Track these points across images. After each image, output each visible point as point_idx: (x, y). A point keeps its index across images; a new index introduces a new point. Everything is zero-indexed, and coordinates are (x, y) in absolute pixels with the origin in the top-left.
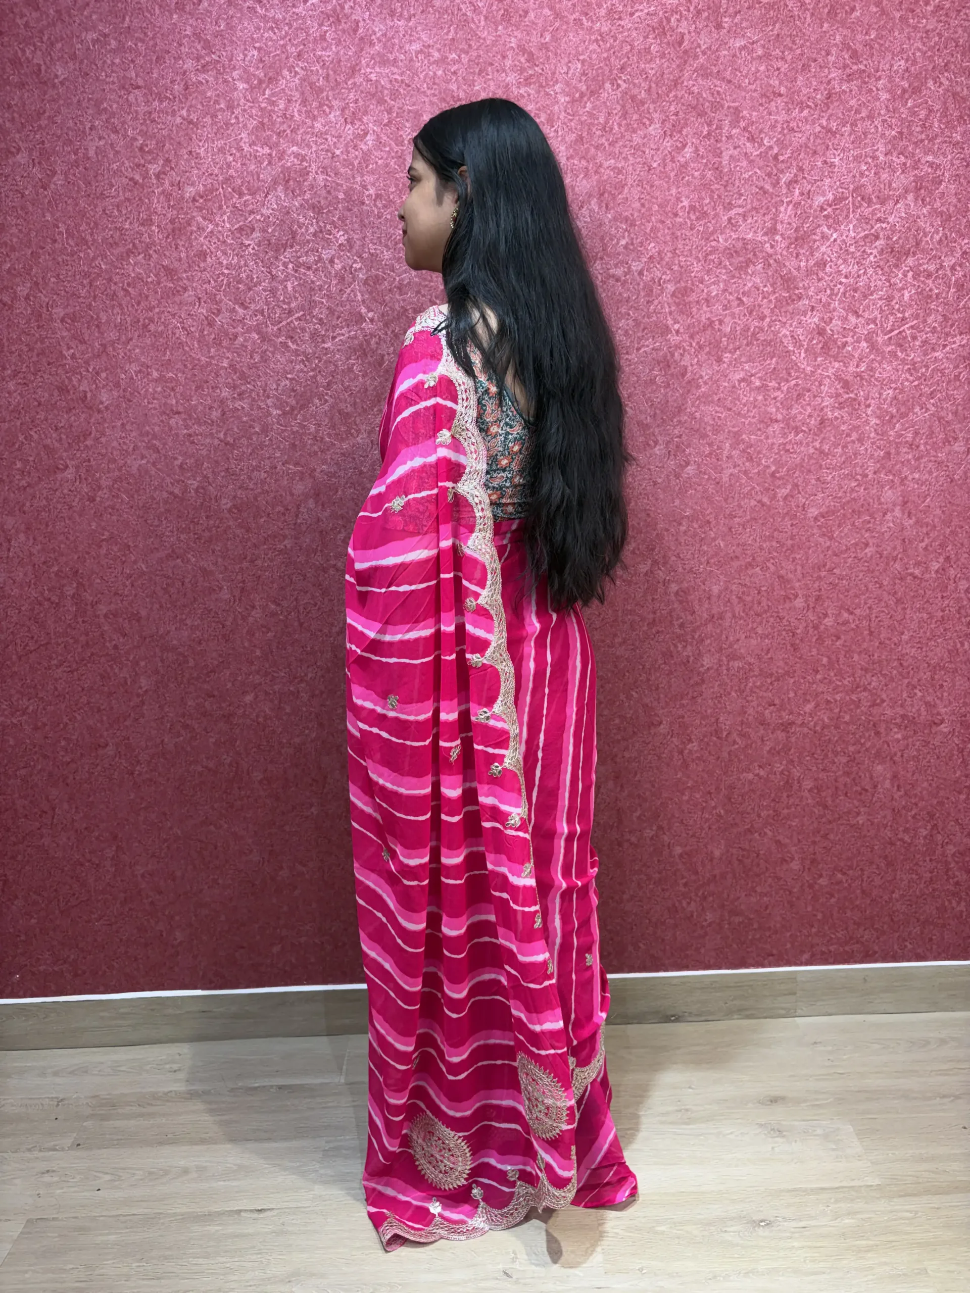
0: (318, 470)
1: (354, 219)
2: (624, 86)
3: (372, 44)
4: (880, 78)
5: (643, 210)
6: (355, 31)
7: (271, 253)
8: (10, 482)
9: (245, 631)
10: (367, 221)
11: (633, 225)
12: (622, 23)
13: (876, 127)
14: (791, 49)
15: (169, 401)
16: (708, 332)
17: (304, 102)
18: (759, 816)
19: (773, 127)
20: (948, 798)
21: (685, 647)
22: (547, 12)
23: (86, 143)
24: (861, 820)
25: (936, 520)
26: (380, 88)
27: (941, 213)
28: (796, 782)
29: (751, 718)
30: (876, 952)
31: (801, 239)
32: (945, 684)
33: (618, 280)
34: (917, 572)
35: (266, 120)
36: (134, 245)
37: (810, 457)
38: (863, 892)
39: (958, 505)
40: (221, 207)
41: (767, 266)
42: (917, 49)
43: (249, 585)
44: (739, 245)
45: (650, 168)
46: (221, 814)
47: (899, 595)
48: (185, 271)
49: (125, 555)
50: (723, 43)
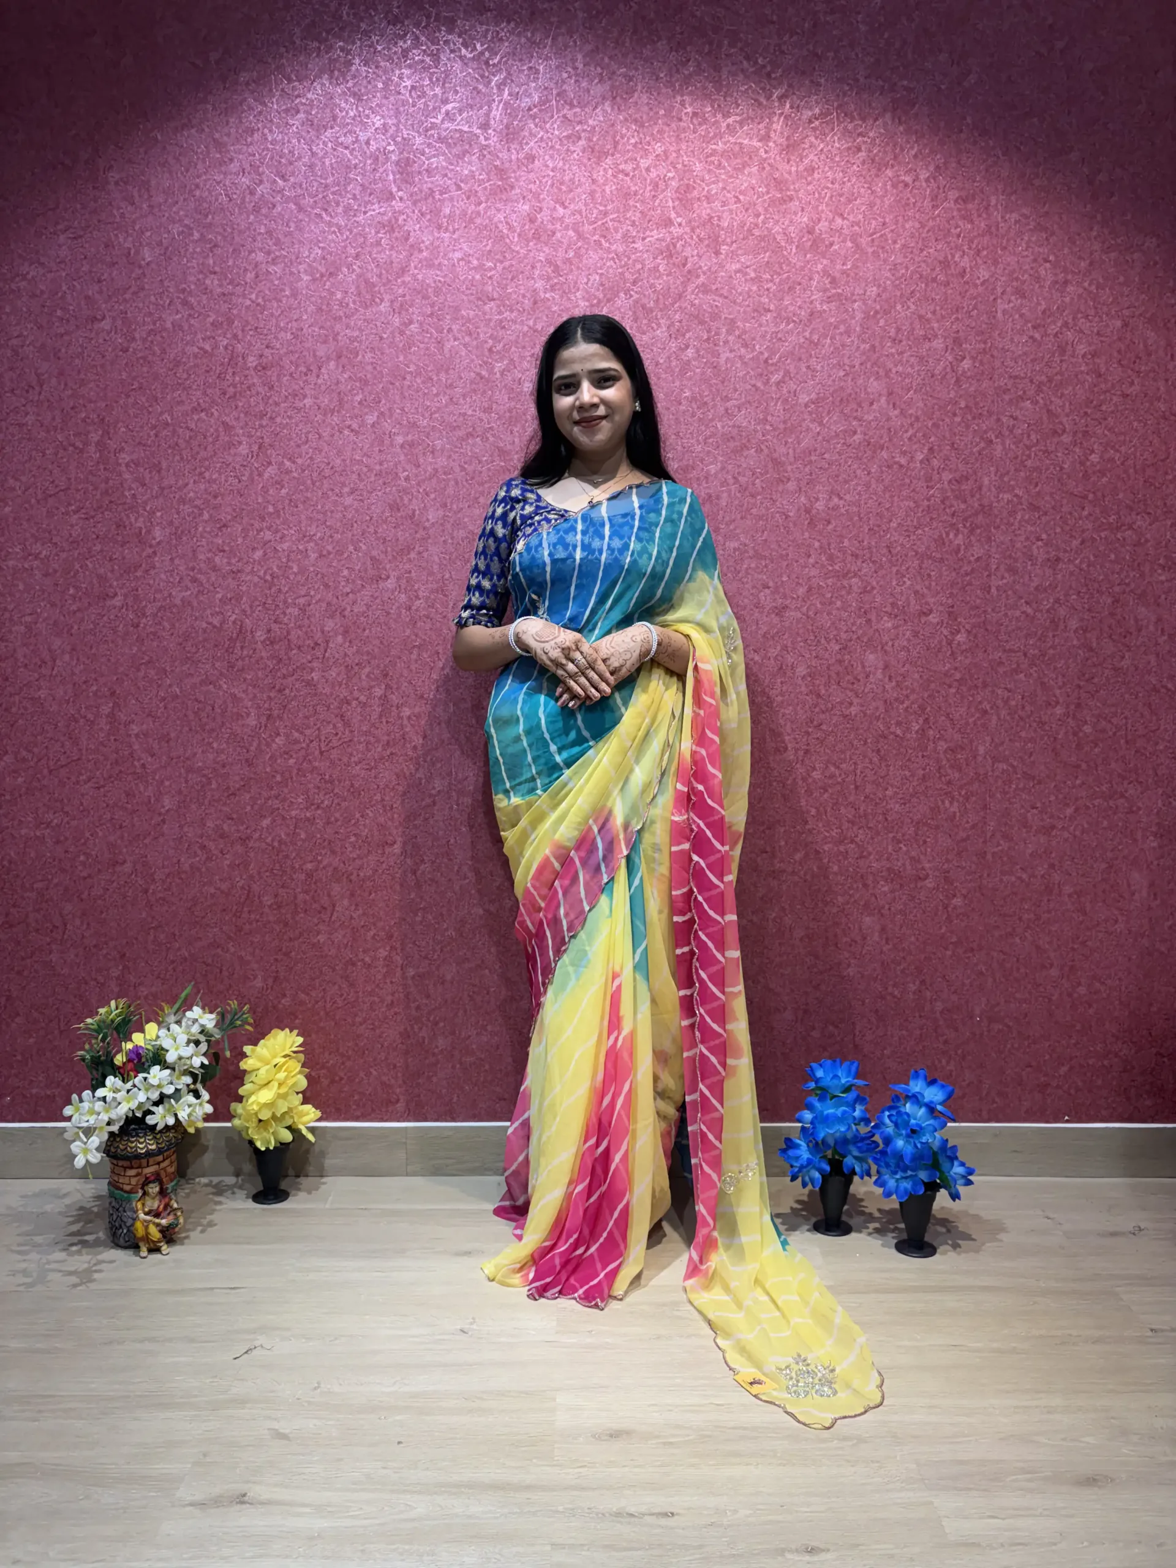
0: (349, 609)
2: (636, 296)
3: (421, 251)
4: (855, 301)
6: (407, 239)
7: (319, 416)
8: (63, 606)
9: (268, 757)
10: (407, 394)
12: (635, 246)
13: (853, 341)
14: (779, 274)
15: (215, 540)
17: (359, 294)
19: (763, 336)
22: (571, 233)
23: (163, 316)
25: (915, 684)
26: (425, 285)
27: (911, 415)
32: (928, 840)
34: (899, 732)
35: (324, 307)
36: (199, 404)
37: (798, 621)
39: (935, 671)
40: (279, 375)
41: (759, 451)
42: (887, 278)
43: (276, 713)
44: (735, 431)
45: (657, 364)
46: (230, 938)
47: (882, 753)
48: (242, 428)
49: (161, 679)
50: (721, 266)
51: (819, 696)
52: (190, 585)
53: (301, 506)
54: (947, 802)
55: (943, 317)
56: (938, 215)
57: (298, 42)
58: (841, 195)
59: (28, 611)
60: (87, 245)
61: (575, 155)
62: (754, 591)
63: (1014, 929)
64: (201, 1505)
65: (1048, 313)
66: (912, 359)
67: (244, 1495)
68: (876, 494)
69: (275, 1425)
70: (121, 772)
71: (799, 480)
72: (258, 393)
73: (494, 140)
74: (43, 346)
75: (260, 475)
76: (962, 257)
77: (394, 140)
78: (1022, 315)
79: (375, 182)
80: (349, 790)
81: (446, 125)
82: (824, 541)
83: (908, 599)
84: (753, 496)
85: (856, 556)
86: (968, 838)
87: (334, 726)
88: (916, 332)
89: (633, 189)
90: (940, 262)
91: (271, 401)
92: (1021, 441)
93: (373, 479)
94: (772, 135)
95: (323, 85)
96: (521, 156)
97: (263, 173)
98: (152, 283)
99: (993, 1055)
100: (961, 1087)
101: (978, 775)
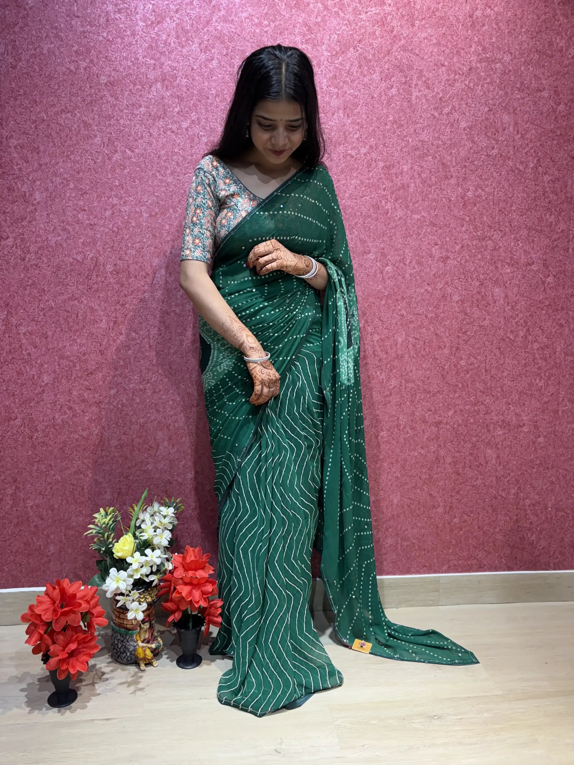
1: (202, 107)
2: (360, 51)
3: (220, 10)
4: (497, 63)
5: (368, 120)
7: (150, 121)
9: (114, 348)
10: (210, 109)
11: (362, 127)
12: (361, 17)
13: (495, 89)
14: (451, 42)
15: (78, 203)
16: (402, 191)
17: (178, 37)
18: (420, 478)
19: (440, 82)
20: (526, 471)
21: (381, 373)
22: (320, 5)
23: (41, 45)
24: (479, 482)
25: (522, 308)
26: (222, 34)
27: (527, 139)
28: (442, 458)
29: (417, 418)
30: (485, 565)
32: (526, 403)
33: (352, 157)
34: (511, 337)
35: (154, 45)
36: (66, 107)
37: (455, 267)
38: (479, 527)
39: (534, 300)
40: (122, 90)
41: (434, 158)
42: (516, 49)
43: (120, 320)
44: (420, 145)
45: (373, 97)
46: (88, 467)
47: (502, 350)
48: (97, 126)
49: (41, 296)
50: (415, 34)
51: (466, 314)
52: (61, 232)
53: (137, 182)
54: (537, 379)
55: (549, 77)
56: (548, 12)
66: (530, 103)
68: (503, 188)
71: (458, 178)
72: (107, 102)
75: (109, 159)
80: (169, 371)
82: (472, 217)
83: (520, 254)
84: (430, 186)
85: (491, 227)
86: (549, 402)
87: (159, 329)
88: (533, 85)
90: (548, 42)
91: (116, 108)
93: (186, 165)
98: (33, 21)
99: (558, 530)
100: (538, 550)
101: (557, 363)
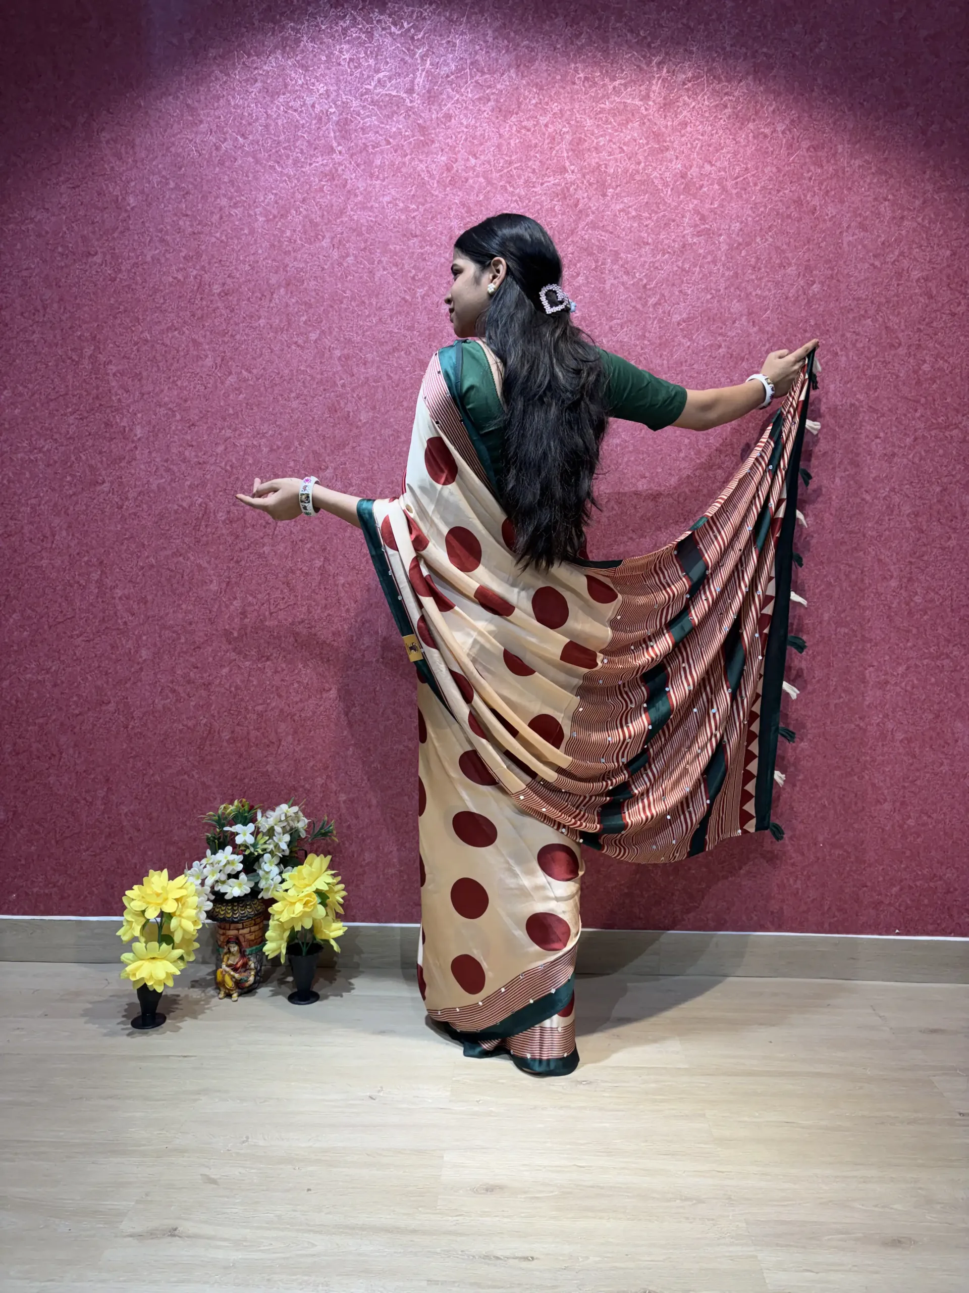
3: (356, 196)
4: (721, 235)
6: (345, 186)
7: (271, 334)
8: (61, 491)
9: (227, 617)
10: (343, 315)
12: (535, 189)
13: (719, 269)
14: (656, 213)
15: (185, 437)
17: (305, 232)
19: (643, 265)
22: (481, 180)
23: (145, 251)
26: (359, 224)
27: (768, 332)
31: (663, 345)
35: (276, 243)
36: (173, 324)
40: (238, 300)
42: (749, 215)
43: (234, 580)
46: (194, 766)
48: (208, 344)
49: (140, 551)
50: (607, 206)
52: (164, 474)
53: (256, 409)
55: (796, 248)
56: (793, 162)
57: (256, 23)
58: (710, 146)
59: (34, 495)
60: (82, 193)
61: (485, 114)
62: (633, 480)
63: (852, 769)
64: (139, 1236)
65: (887, 244)
66: (769, 284)
67: (175, 1229)
69: (206, 1171)
70: (107, 628)
72: (221, 315)
73: (417, 103)
74: (47, 275)
75: (222, 383)
76: (813, 196)
77: (335, 104)
78: (864, 247)
79: (318, 138)
81: (379, 90)
87: (282, 591)
88: (774, 259)
89: (534, 142)
90: (794, 202)
91: (232, 322)
92: (862, 353)
93: (314, 386)
94: (652, 95)
95: (277, 58)
96: (440, 115)
97: (227, 132)
98: (136, 224)
99: (834, 876)
100: (806, 903)
101: (823, 637)
